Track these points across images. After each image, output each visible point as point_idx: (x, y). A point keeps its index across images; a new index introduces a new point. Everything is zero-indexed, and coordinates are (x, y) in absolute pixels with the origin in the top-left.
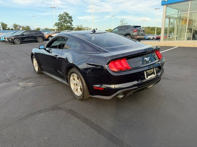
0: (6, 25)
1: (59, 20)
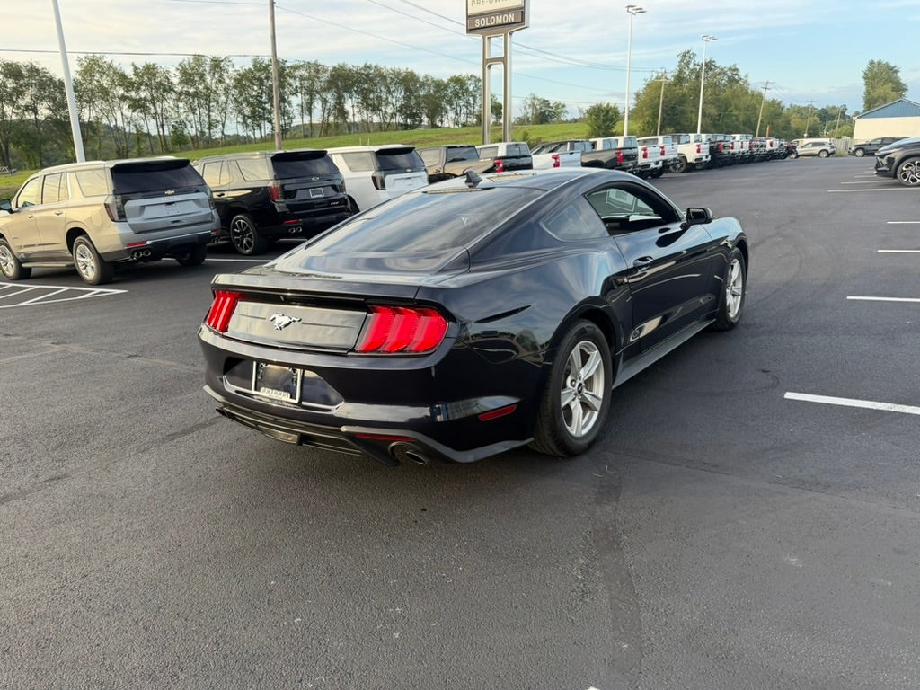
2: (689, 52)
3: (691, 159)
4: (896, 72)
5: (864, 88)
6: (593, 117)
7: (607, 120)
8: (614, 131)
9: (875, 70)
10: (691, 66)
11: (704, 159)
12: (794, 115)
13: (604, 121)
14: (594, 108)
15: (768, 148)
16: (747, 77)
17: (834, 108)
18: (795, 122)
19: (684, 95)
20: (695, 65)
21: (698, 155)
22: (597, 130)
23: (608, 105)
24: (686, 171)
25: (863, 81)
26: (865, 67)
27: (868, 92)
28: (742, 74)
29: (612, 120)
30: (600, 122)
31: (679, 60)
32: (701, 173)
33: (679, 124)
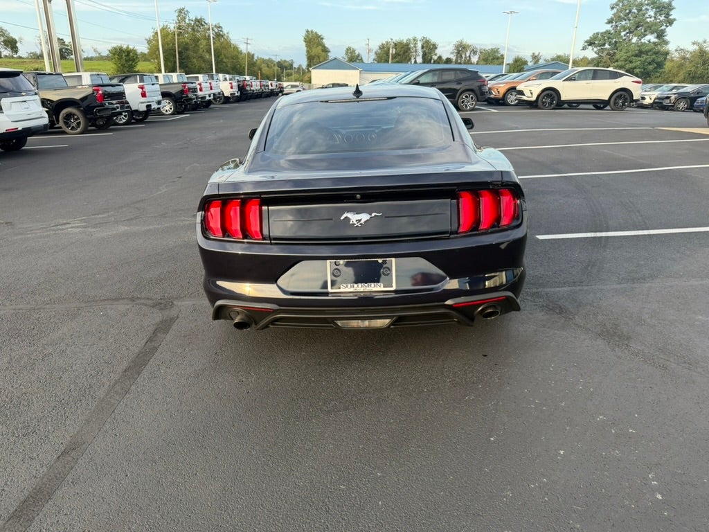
0: (435, 47)
1: (610, 22)
2: (183, 9)
3: (227, 94)
4: (322, 39)
5: (305, 48)
6: (116, 56)
7: (130, 60)
8: (136, 69)
9: (310, 36)
10: (187, 21)
11: (236, 94)
12: (263, 65)
13: (126, 61)
14: (115, 49)
15: (270, 87)
16: (228, 33)
17: (285, 61)
18: (265, 70)
19: (187, 44)
20: (189, 20)
21: (232, 91)
22: (122, 68)
23: (128, 47)
24: (224, 103)
25: (304, 44)
26: (304, 34)
27: (308, 51)
28: (225, 31)
29: (133, 60)
30: (123, 61)
31: (177, 14)
32: (237, 105)
33: (187, 67)
